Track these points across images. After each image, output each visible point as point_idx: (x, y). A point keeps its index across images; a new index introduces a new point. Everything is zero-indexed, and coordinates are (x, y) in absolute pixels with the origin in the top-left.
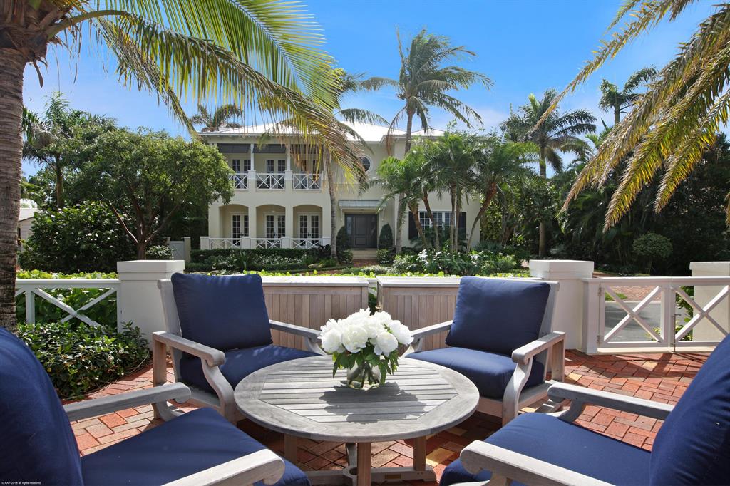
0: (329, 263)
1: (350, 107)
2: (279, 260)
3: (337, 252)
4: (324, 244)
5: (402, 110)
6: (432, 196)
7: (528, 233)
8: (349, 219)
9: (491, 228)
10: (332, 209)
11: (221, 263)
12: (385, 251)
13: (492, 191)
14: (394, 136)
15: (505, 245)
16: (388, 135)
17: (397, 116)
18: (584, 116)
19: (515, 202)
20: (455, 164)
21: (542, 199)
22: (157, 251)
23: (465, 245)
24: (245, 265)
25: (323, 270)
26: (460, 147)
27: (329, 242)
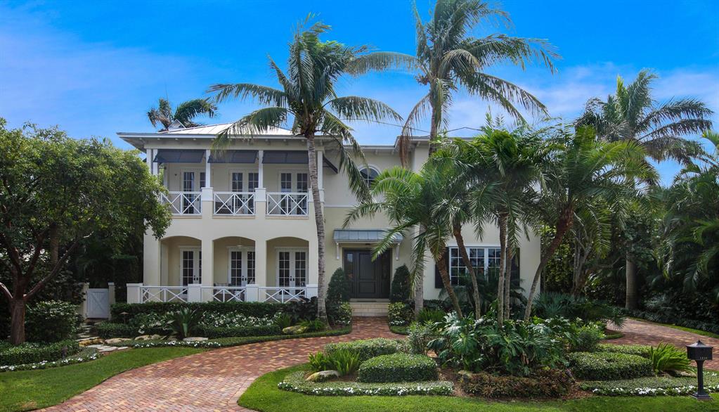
0: (314, 325)
1: (346, 95)
2: (240, 321)
3: (327, 308)
4: (309, 295)
5: (423, 101)
6: (468, 229)
7: (609, 275)
8: (350, 257)
9: (553, 266)
10: (319, 245)
11: (152, 325)
12: (400, 305)
13: (565, 221)
14: (412, 137)
15: (579, 297)
16: (402, 137)
17: (416, 108)
18: (694, 107)
19: (603, 237)
20: (504, 179)
21: (637, 229)
22: (48, 308)
23: (519, 296)
24: (185, 329)
25: (304, 337)
26: (512, 150)
27: (316, 294)
